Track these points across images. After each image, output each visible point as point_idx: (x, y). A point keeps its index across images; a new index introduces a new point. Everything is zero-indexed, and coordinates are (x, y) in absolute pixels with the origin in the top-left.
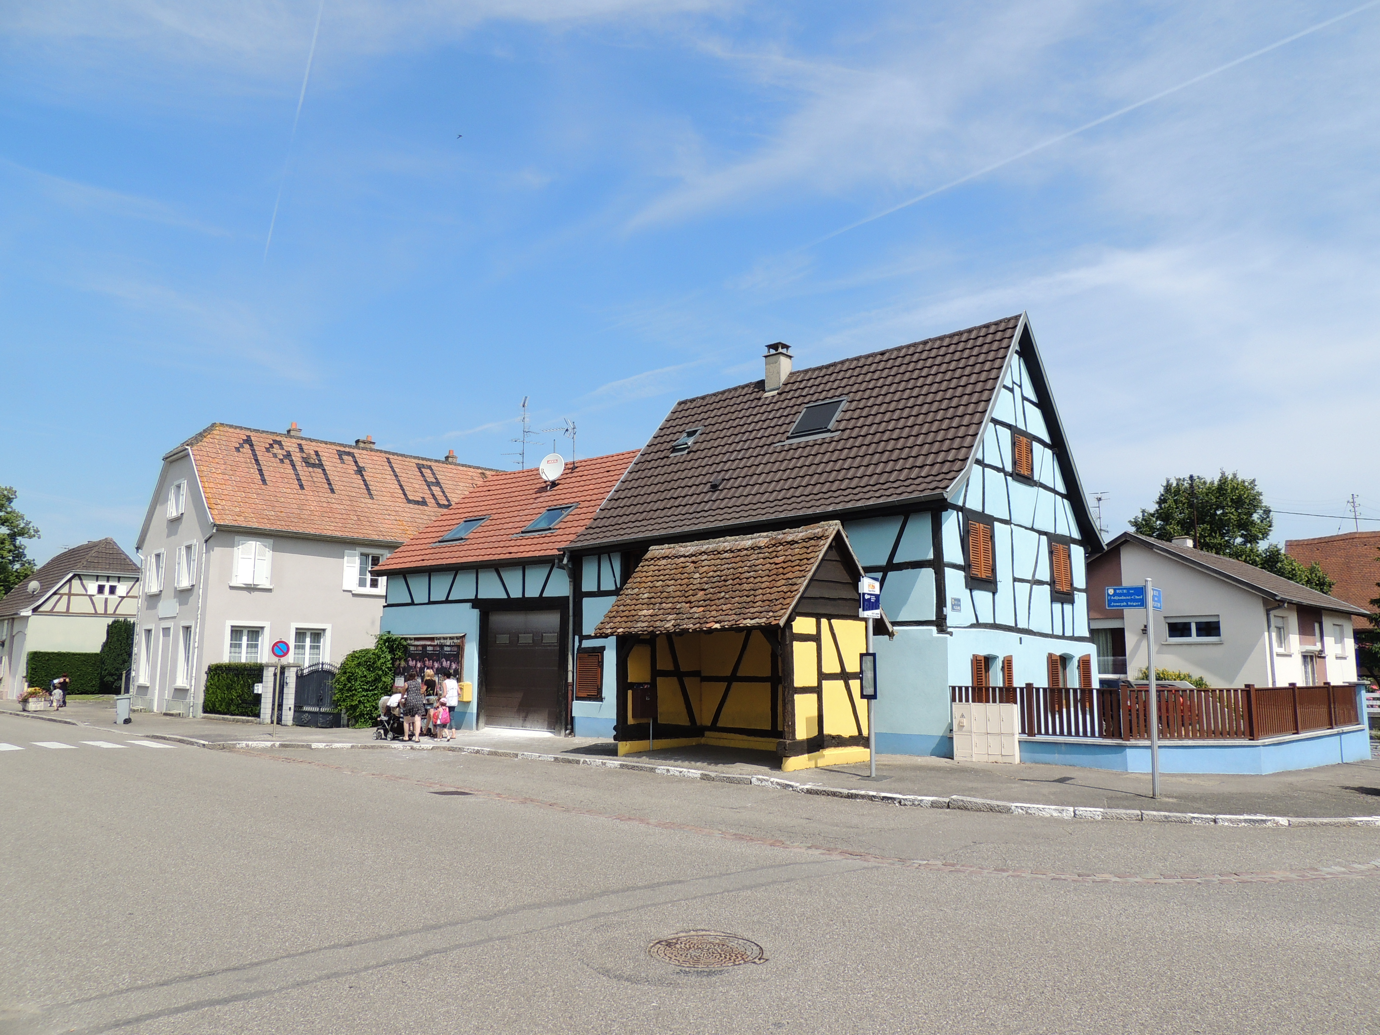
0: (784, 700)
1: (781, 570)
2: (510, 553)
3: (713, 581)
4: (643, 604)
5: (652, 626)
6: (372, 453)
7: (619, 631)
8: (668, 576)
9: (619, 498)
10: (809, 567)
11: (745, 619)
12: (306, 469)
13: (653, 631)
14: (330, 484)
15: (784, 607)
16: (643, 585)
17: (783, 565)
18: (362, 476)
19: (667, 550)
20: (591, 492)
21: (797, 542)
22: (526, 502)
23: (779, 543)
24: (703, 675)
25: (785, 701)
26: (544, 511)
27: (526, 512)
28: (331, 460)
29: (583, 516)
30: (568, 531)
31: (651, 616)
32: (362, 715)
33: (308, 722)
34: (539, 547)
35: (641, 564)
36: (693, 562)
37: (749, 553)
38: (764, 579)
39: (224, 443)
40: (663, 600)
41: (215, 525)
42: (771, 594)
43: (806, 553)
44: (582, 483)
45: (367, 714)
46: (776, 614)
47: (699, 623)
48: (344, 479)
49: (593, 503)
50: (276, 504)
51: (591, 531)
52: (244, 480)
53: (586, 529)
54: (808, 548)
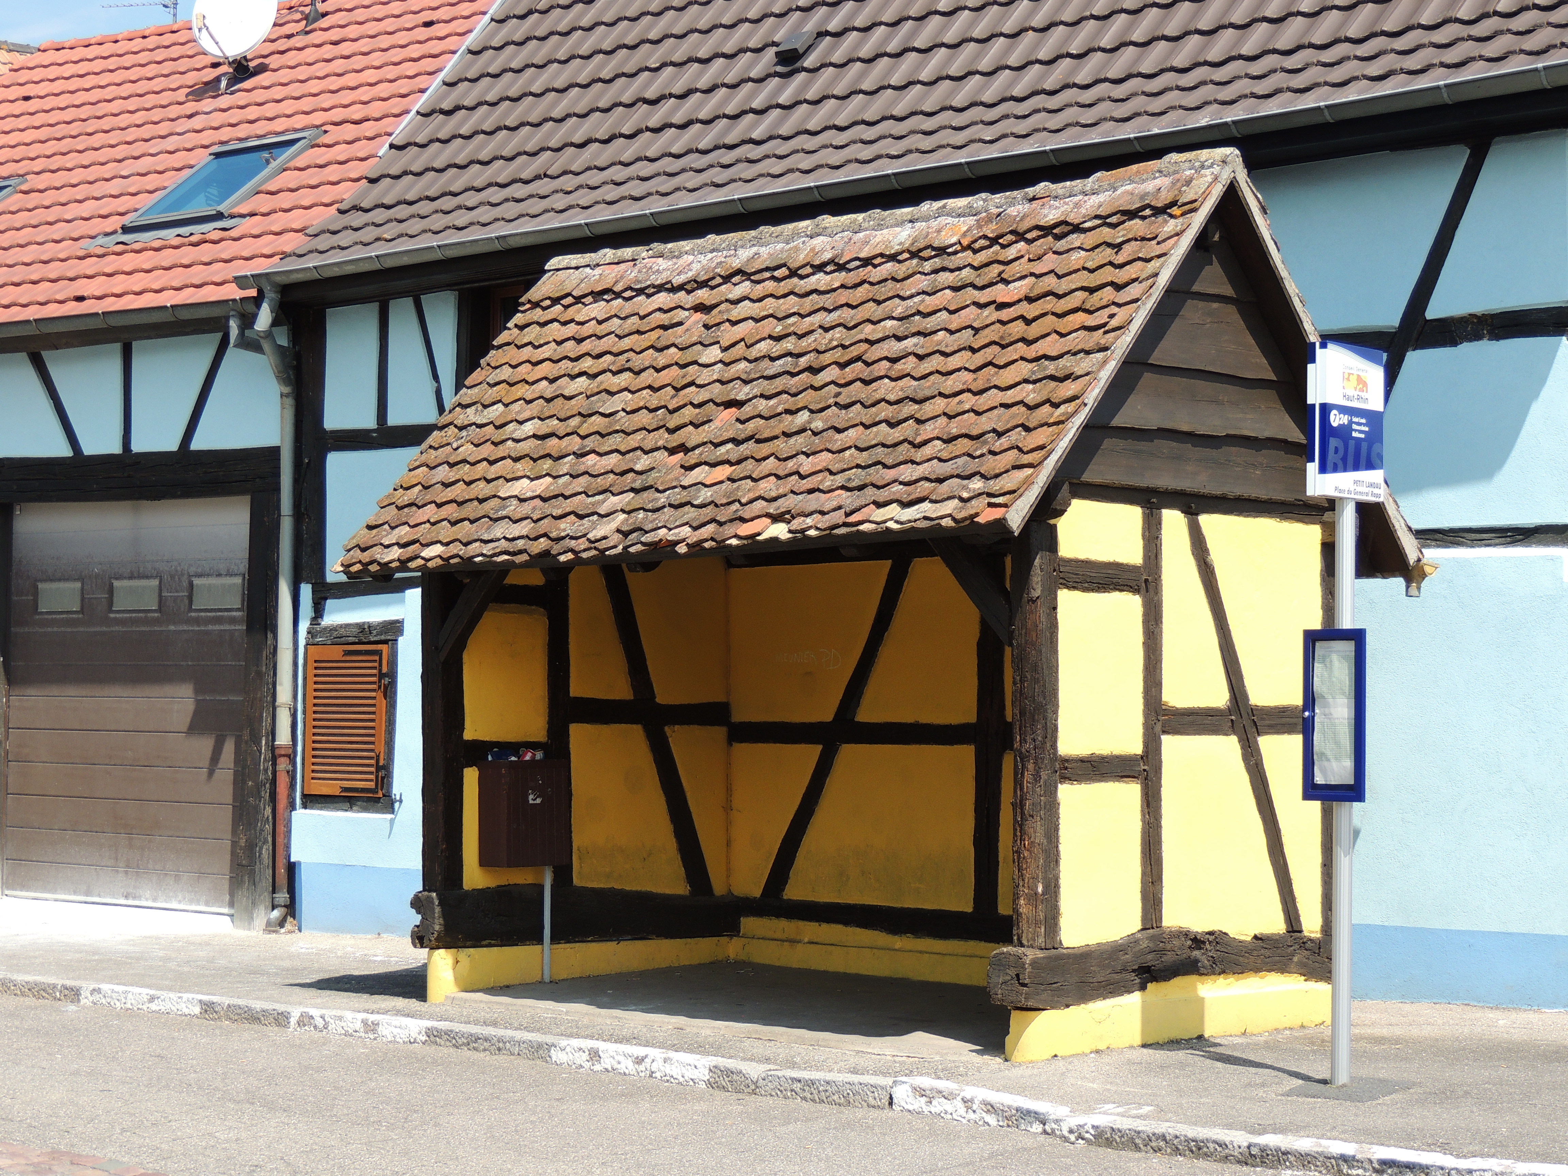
0: (1019, 805)
1: (1018, 329)
2: (80, 299)
3: (770, 372)
4: (516, 460)
5: (545, 535)
7: (428, 552)
8: (608, 358)
9: (457, 108)
10: (1122, 315)
11: (879, 505)
13: (546, 553)
15: (1026, 459)
16: (522, 391)
17: (1024, 309)
19: (607, 270)
20: (364, 94)
21: (1077, 229)
22: (147, 131)
23: (1012, 232)
24: (739, 716)
25: (1022, 806)
27: (145, 164)
29: (333, 173)
30: (278, 222)
31: (544, 500)
34: (177, 277)
35: (518, 318)
36: (701, 308)
37: (900, 270)
38: (954, 362)
40: (590, 443)
42: (978, 413)
43: (1111, 263)
44: (339, 65)
46: (995, 486)
47: (713, 520)
49: (369, 129)
51: (357, 218)
53: (341, 212)
54: (1118, 247)
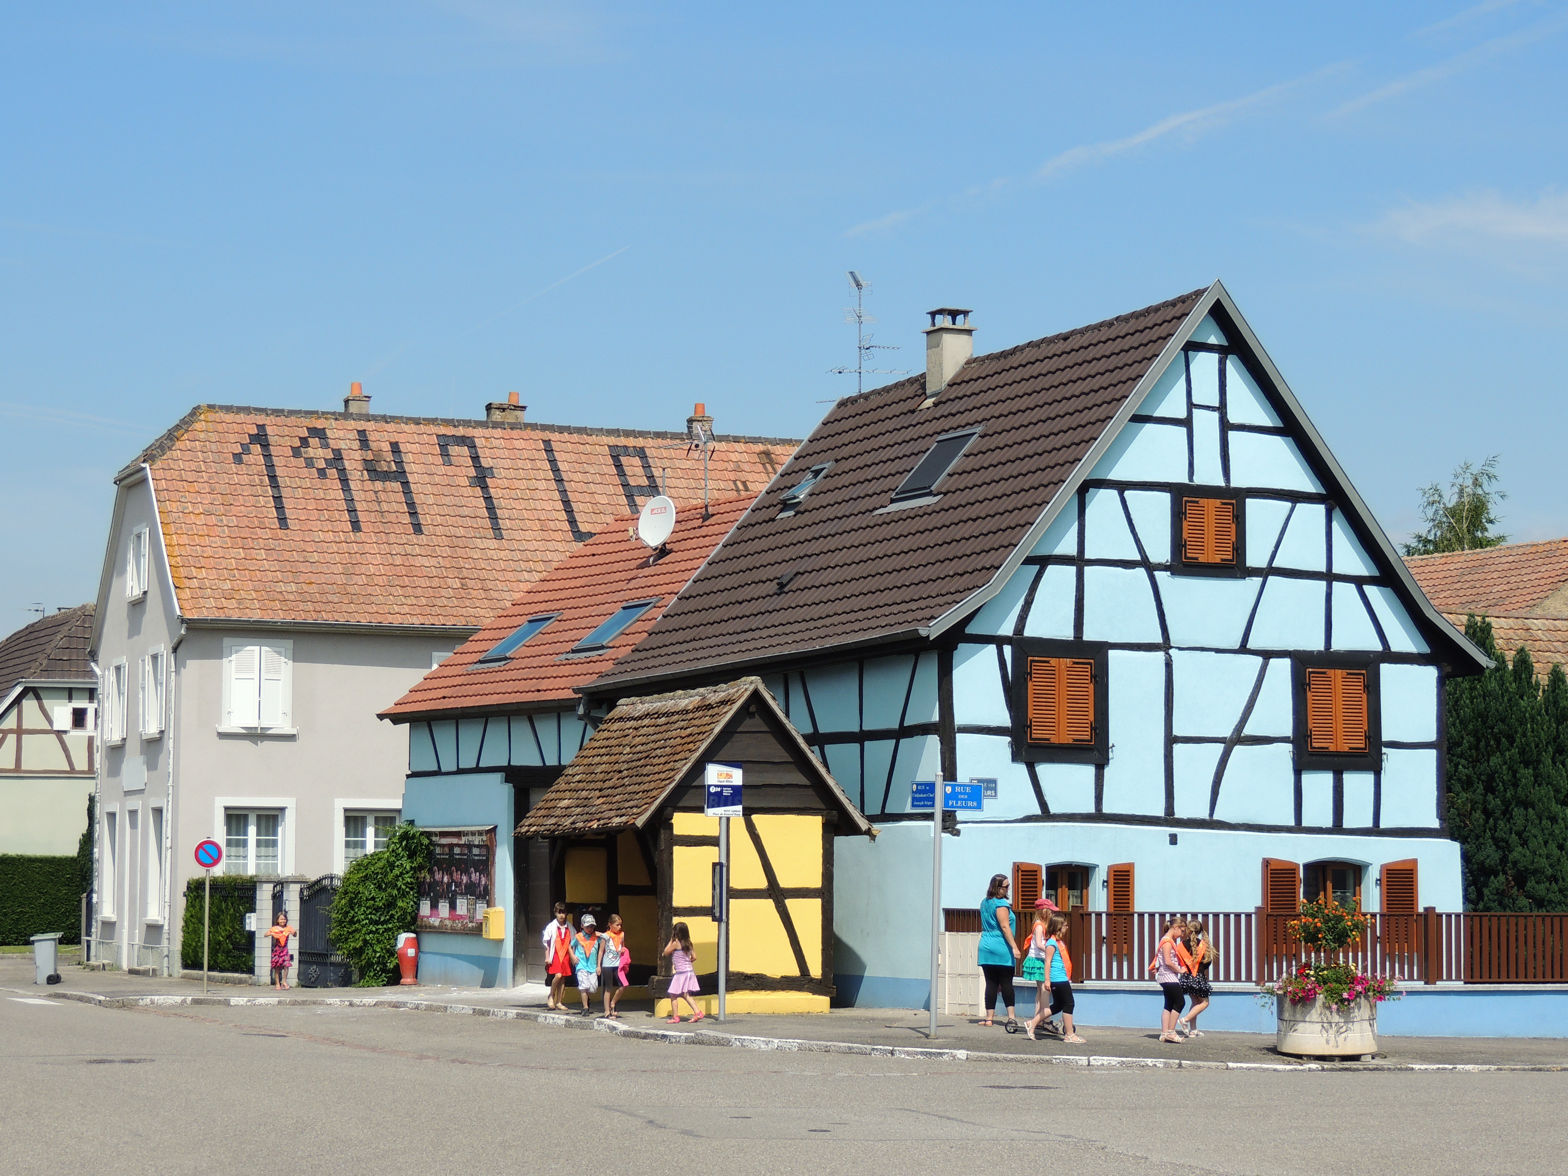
1: (680, 748)
2: (539, 691)
3: (633, 759)
4: (569, 791)
5: (557, 824)
6: (515, 433)
7: (532, 829)
8: (609, 748)
9: (691, 596)
12: (369, 485)
14: (413, 514)
15: (650, 801)
18: (485, 488)
19: (629, 707)
21: (712, 707)
23: (701, 706)
26: (617, 609)
27: (603, 609)
28: (423, 458)
29: (645, 626)
32: (370, 965)
33: (316, 980)
35: (600, 727)
36: (635, 729)
37: (677, 719)
38: (663, 760)
39: (214, 447)
41: (183, 621)
42: (654, 782)
45: (378, 963)
46: (638, 811)
48: (447, 500)
50: (302, 567)
51: (633, 657)
52: (245, 522)
53: (633, 651)
54: (712, 716)
